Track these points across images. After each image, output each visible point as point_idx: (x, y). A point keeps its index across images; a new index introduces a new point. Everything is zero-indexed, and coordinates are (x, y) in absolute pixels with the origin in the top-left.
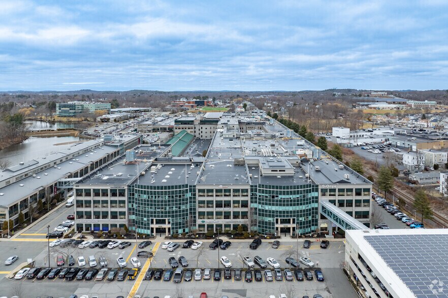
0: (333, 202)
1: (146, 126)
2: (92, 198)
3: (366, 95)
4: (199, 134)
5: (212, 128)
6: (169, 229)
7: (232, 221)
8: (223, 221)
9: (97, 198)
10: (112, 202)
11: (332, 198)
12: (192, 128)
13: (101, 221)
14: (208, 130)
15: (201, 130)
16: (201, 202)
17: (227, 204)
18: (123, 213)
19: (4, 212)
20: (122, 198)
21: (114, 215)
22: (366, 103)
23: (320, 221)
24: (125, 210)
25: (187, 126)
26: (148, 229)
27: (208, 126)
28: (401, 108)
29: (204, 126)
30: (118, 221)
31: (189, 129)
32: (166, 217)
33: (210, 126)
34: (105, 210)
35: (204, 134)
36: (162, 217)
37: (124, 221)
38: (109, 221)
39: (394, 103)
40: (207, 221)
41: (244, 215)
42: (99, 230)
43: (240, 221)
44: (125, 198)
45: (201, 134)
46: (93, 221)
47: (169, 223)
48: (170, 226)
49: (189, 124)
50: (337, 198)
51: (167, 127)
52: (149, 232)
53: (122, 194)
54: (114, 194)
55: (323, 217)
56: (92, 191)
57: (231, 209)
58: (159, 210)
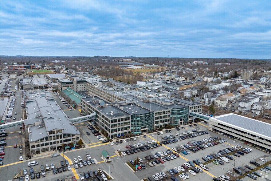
0: (192, 111)
1: (29, 86)
2: (117, 123)
3: (122, 61)
4: (76, 89)
5: (84, 85)
6: (147, 130)
7: (165, 123)
8: (162, 124)
9: (119, 123)
10: (125, 123)
11: (192, 110)
12: (72, 86)
13: (121, 132)
14: (82, 86)
15: (77, 87)
16: (156, 118)
17: (164, 117)
18: (129, 127)
19: (78, 136)
20: (129, 121)
21: (126, 129)
22: (125, 66)
23: (189, 118)
24: (130, 125)
25: (70, 85)
26: (140, 131)
27: (81, 84)
28: (143, 68)
29: (79, 85)
30: (127, 131)
31: (70, 86)
32: (145, 125)
33: (83, 84)
34: (122, 127)
35: (79, 89)
36: (144, 126)
37: (130, 130)
38: (124, 131)
39: (136, 65)
40: (158, 125)
41: (169, 120)
42: (120, 136)
43: (167, 123)
44: (130, 121)
45: (77, 89)
46: (118, 133)
47: (147, 127)
48: (147, 129)
49: (70, 84)
50: (194, 110)
51: (43, 86)
52: (140, 132)
53: (129, 119)
54: (126, 120)
55: (190, 117)
56: (117, 120)
57: (165, 119)
58: (144, 123)
